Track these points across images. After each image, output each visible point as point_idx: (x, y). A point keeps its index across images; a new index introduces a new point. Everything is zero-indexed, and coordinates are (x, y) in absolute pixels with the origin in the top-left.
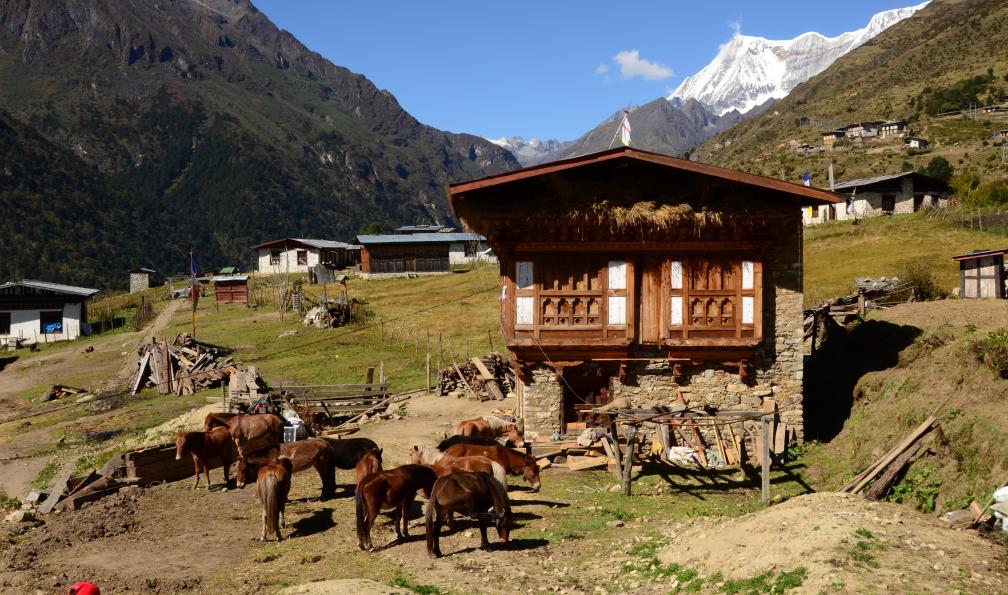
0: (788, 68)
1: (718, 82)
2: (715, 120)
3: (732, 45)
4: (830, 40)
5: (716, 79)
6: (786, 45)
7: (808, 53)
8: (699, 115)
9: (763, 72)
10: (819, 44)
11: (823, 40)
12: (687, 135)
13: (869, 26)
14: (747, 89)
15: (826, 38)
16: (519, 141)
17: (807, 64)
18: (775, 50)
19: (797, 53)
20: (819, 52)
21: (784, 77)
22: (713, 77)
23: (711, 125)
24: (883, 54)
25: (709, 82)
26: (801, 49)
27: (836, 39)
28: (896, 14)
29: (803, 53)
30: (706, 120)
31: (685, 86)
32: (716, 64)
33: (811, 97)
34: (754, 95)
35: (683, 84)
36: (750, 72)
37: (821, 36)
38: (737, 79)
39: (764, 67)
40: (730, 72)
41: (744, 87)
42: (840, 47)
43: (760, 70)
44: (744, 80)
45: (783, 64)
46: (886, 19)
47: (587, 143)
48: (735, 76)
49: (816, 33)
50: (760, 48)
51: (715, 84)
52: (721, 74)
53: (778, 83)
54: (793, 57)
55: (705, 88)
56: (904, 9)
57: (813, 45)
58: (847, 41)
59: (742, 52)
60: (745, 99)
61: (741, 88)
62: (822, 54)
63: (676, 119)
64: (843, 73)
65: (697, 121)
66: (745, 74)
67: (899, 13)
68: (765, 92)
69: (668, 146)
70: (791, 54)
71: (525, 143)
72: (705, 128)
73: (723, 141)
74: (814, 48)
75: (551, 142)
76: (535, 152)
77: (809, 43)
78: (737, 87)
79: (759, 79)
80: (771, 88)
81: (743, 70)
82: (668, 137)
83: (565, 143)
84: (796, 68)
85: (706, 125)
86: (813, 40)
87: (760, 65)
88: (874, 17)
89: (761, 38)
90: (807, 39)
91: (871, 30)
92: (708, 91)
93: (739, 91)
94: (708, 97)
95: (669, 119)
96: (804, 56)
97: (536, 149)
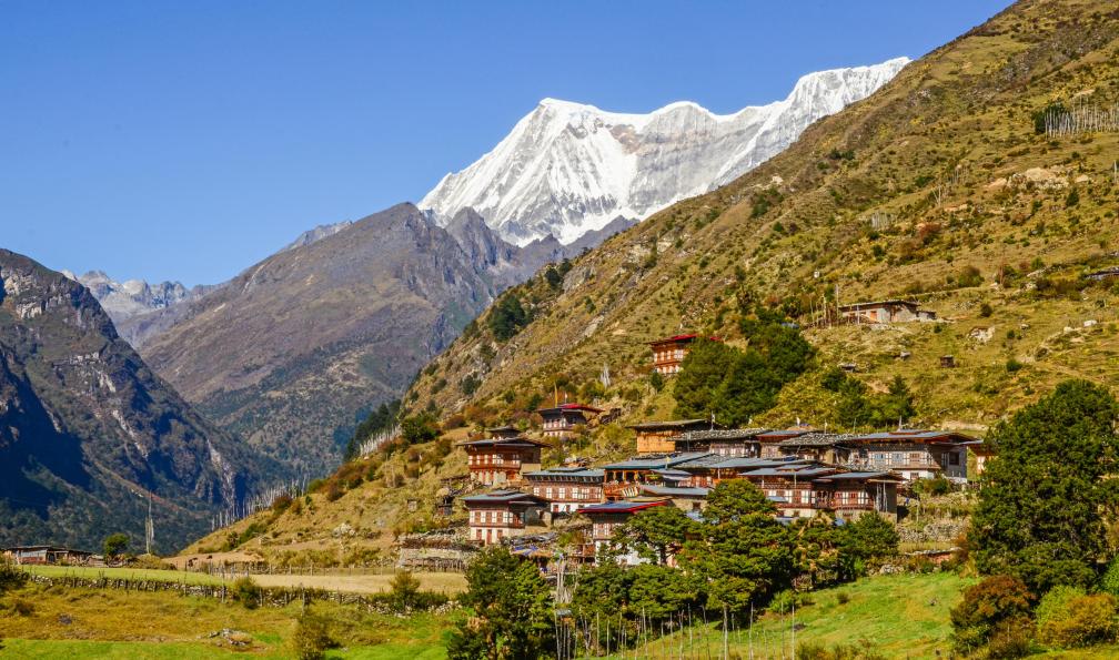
0: (642, 168)
1: (509, 185)
2: (512, 253)
3: (536, 116)
4: (720, 119)
5: (503, 181)
6: (639, 122)
7: (680, 140)
8: (481, 242)
9: (594, 172)
10: (700, 126)
11: (707, 119)
12: (459, 279)
13: (792, 96)
14: (564, 203)
15: (712, 115)
16: (102, 280)
17: (677, 162)
18: (617, 131)
19: (659, 140)
20: (700, 140)
21: (634, 182)
22: (499, 176)
23: (503, 263)
24: (1031, 52)
25: (492, 185)
26: (666, 133)
27: (730, 118)
28: (840, 78)
29: (669, 140)
30: (492, 251)
31: (444, 190)
32: (506, 148)
33: (864, 144)
34: (576, 216)
35: (439, 187)
36: (570, 170)
37: (702, 109)
38: (545, 181)
39: (596, 162)
40: (531, 167)
41: (559, 197)
42: (739, 133)
43: (588, 168)
44: (558, 185)
45: (632, 159)
46: (823, 86)
47: (251, 286)
48: (541, 175)
49: (695, 105)
50: (589, 124)
51: (502, 190)
52: (515, 172)
53: (622, 198)
54: (652, 147)
55: (483, 196)
56: (854, 70)
57: (688, 125)
58: (751, 122)
59: (555, 129)
60: (560, 222)
61: (553, 200)
62: (704, 146)
63: (434, 245)
64: (938, 92)
65: (475, 254)
66: (561, 175)
67: (845, 76)
68: (597, 210)
69: (420, 299)
70: (648, 141)
71: (113, 284)
72: (491, 268)
73: (653, 240)
74: (690, 131)
75: (169, 286)
76: (134, 305)
77: (681, 123)
78: (546, 198)
79: (586, 186)
80: (609, 204)
81: (557, 165)
82: (420, 282)
83: (200, 289)
84: (656, 168)
85: (494, 262)
86: (689, 116)
87: (589, 158)
88: (804, 80)
89: (591, 108)
90: (678, 115)
91: (796, 105)
92: (490, 201)
93: (548, 204)
94: (490, 212)
95: (422, 247)
96: (673, 146)
97: (136, 299)
